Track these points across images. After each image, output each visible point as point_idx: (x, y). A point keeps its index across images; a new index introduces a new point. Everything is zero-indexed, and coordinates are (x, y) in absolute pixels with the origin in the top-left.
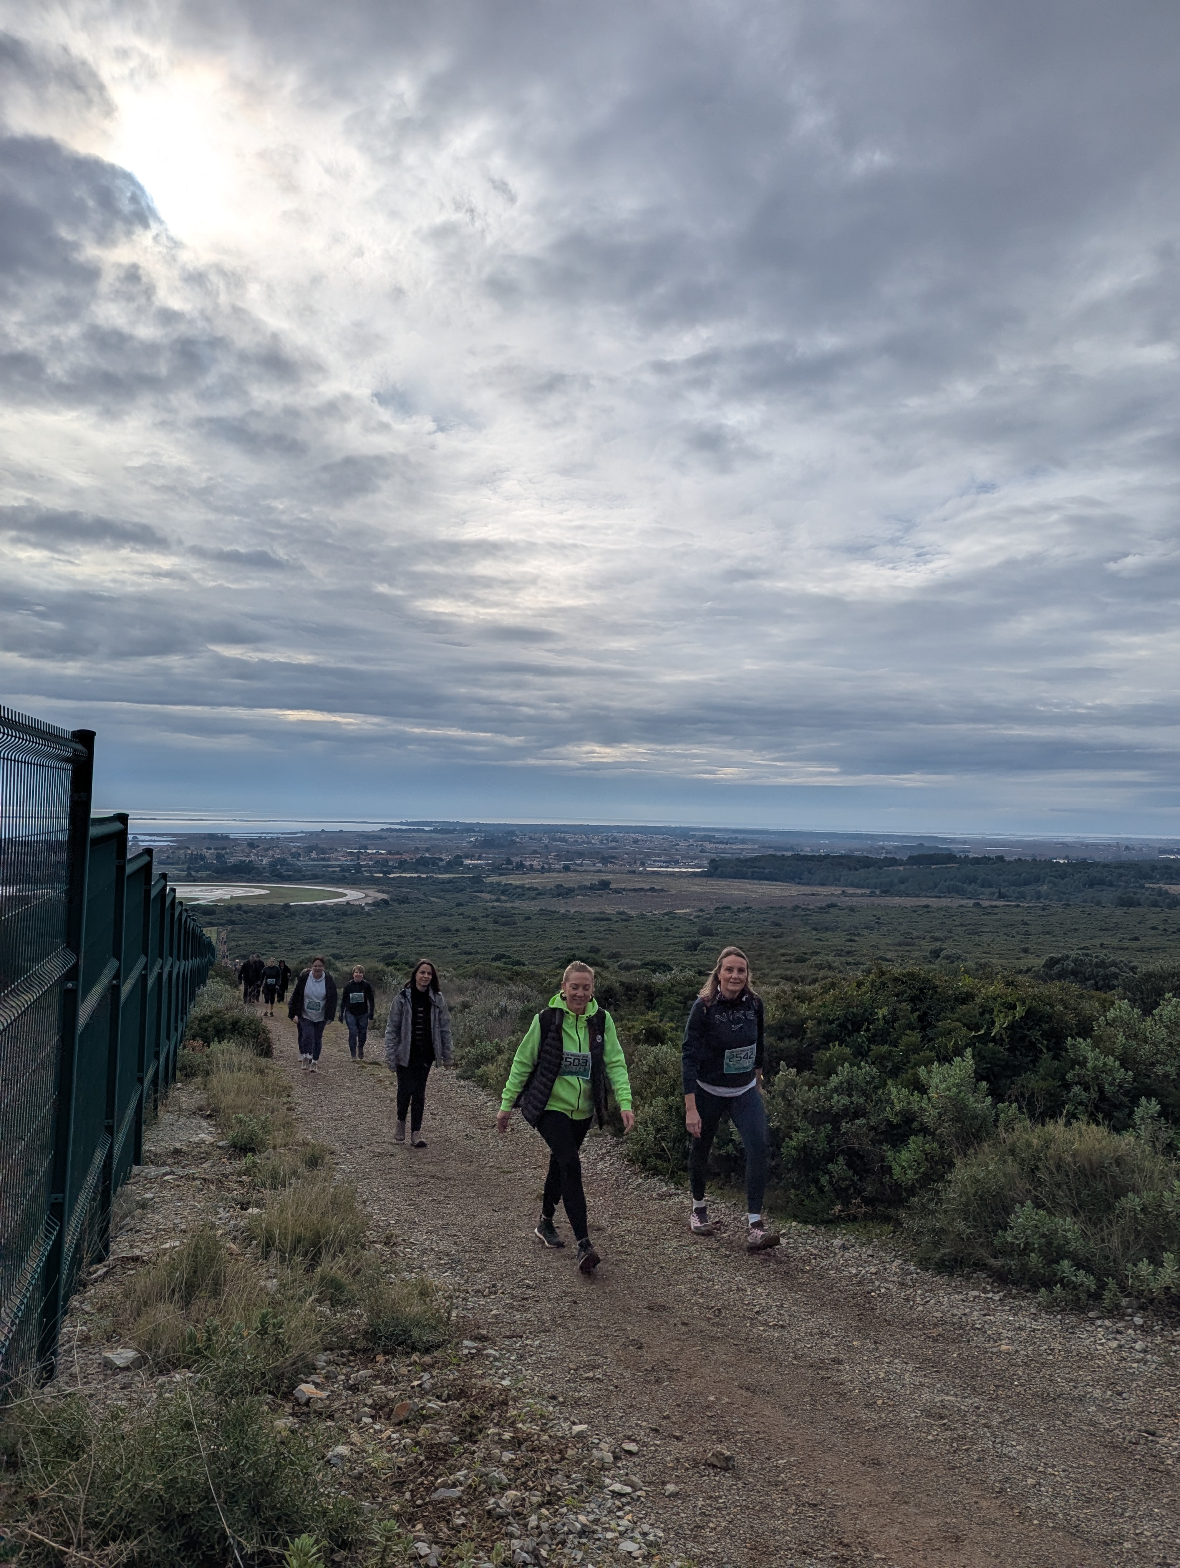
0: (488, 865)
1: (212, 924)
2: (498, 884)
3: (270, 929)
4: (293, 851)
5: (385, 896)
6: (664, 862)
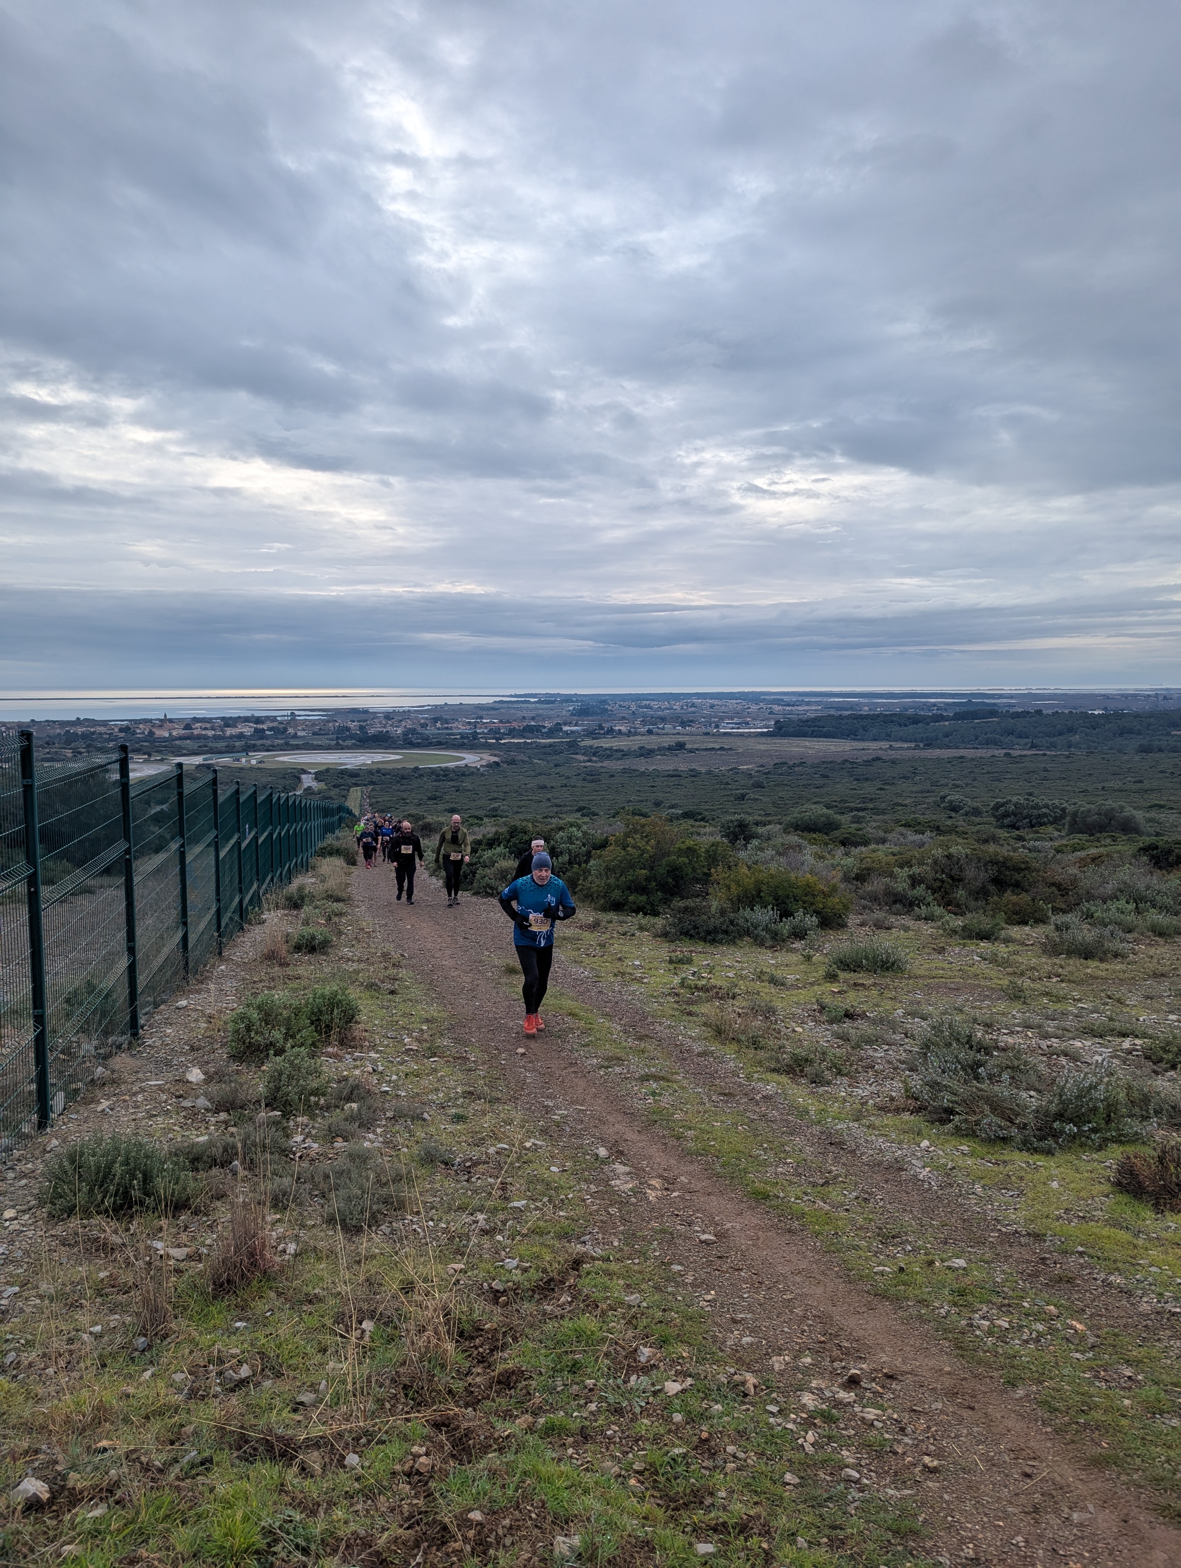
0: (583, 730)
1: (357, 785)
2: (591, 747)
3: (403, 788)
4: (422, 721)
5: (496, 759)
6: (736, 724)
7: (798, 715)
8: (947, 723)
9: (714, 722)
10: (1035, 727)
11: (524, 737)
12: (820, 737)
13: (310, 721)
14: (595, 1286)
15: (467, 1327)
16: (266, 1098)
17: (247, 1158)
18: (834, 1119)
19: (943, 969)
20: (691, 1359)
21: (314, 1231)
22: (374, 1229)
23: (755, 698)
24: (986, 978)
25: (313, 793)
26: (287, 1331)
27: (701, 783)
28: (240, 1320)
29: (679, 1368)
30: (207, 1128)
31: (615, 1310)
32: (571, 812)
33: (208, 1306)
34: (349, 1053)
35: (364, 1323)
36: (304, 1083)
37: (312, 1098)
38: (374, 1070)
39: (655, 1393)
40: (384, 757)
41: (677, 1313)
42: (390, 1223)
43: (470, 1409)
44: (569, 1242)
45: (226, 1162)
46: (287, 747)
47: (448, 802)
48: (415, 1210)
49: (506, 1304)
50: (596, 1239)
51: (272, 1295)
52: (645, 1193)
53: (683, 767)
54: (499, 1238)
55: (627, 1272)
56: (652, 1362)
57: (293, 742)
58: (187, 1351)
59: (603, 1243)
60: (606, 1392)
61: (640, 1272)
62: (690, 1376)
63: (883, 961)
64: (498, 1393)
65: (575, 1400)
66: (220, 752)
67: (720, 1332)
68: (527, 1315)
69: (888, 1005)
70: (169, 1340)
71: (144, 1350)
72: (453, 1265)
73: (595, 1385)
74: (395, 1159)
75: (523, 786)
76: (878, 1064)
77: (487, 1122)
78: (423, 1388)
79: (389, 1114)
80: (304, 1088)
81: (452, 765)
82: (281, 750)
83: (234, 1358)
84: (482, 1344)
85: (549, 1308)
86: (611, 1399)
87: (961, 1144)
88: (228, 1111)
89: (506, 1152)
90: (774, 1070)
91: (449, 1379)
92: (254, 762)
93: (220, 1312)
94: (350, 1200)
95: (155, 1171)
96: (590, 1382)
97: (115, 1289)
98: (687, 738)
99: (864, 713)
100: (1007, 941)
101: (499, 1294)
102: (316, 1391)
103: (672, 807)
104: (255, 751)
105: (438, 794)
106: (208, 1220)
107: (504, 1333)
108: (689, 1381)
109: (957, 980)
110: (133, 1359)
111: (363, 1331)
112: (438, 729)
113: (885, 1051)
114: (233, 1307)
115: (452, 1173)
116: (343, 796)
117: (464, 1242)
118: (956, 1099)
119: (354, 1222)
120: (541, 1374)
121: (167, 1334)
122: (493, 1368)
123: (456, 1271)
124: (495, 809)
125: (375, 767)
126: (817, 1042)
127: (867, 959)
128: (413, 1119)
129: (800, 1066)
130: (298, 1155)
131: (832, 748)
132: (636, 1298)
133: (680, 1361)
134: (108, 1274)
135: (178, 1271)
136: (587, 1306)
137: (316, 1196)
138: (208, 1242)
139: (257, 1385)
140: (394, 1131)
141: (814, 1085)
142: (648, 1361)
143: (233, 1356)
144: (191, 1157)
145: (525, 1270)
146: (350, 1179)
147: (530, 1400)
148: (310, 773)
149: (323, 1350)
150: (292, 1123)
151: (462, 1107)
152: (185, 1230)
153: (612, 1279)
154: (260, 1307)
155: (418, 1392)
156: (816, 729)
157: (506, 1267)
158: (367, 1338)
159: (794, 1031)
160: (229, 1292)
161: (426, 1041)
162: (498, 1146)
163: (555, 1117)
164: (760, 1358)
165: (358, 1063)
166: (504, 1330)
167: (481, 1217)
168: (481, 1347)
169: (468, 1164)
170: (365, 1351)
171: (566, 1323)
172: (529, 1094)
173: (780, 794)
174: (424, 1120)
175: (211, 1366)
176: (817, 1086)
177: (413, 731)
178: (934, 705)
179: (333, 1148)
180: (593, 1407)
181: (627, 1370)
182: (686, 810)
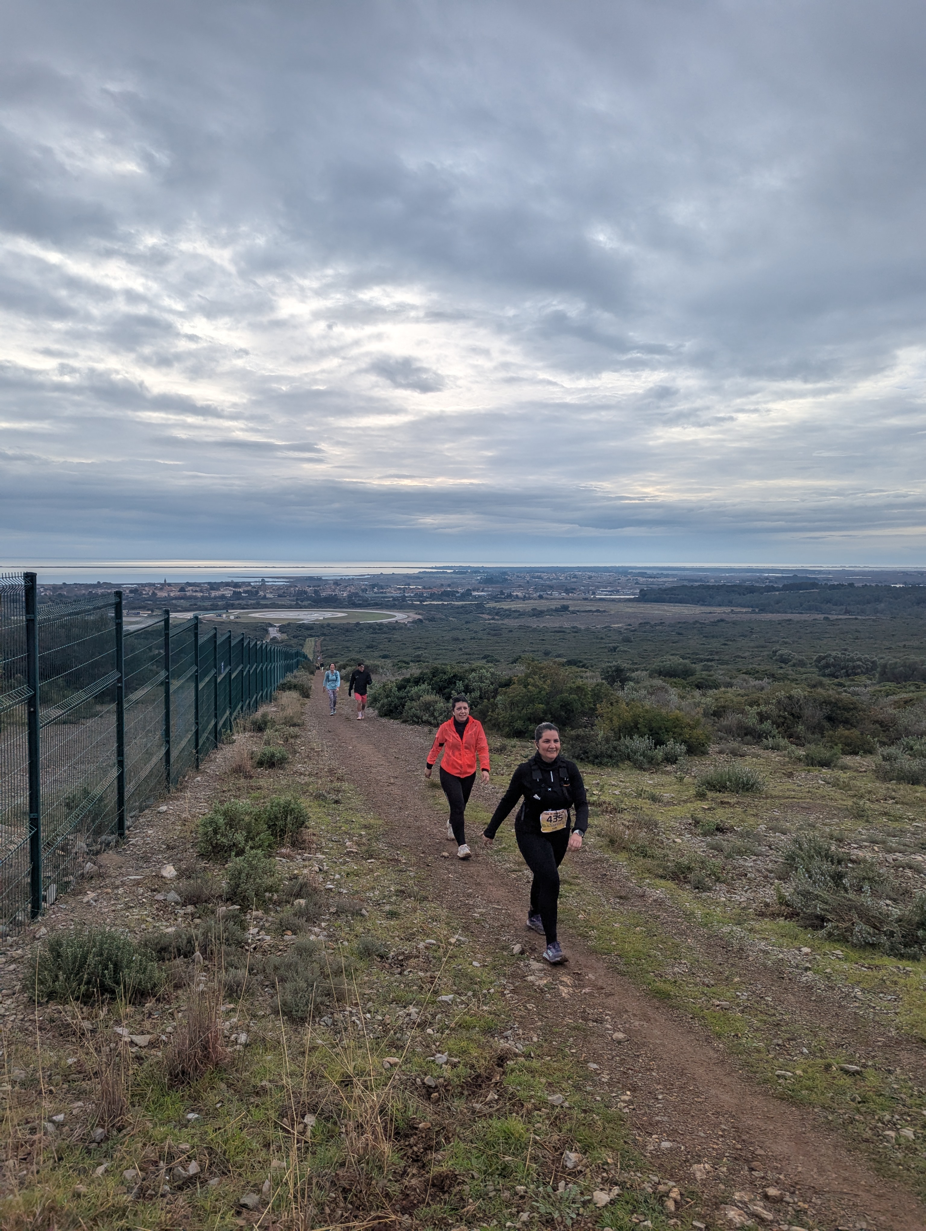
0: (488, 595)
1: (311, 636)
2: (494, 608)
3: (347, 638)
4: (363, 587)
5: (420, 617)
6: (609, 591)
7: (658, 585)
8: (777, 593)
9: (592, 590)
10: (849, 597)
11: (442, 600)
12: (676, 602)
13: (276, 586)
14: (520, 1084)
15: (402, 1124)
16: (227, 893)
17: (208, 949)
18: (719, 922)
19: (794, 791)
20: (616, 1165)
21: (263, 1020)
22: (317, 1019)
23: (624, 571)
24: (832, 799)
25: (278, 642)
26: (235, 1125)
27: (581, 638)
28: (193, 1111)
29: (605, 1175)
30: (176, 919)
31: (540, 1110)
32: (478, 659)
33: (163, 1095)
34: (300, 854)
35: (306, 1116)
36: (260, 881)
37: (267, 894)
38: (320, 870)
39: (585, 1204)
40: (333, 615)
41: (598, 1114)
42: (332, 1014)
43: (407, 1216)
44: (493, 1036)
45: (189, 952)
46: (258, 606)
47: (382, 650)
48: (354, 1002)
49: (438, 1100)
50: (518, 1035)
51: (223, 1086)
52: (559, 989)
53: (566, 625)
54: (429, 1031)
55: (548, 1069)
56: (579, 1168)
57: (263, 602)
58: (140, 1145)
59: (524, 1039)
60: (537, 1201)
61: (560, 1070)
62: (616, 1184)
63: (743, 783)
64: (433, 1197)
65: (507, 1207)
66: (206, 609)
67: (640, 1135)
68: (457, 1113)
69: (751, 821)
70: (124, 1132)
71: (99, 1143)
72: (387, 1059)
73: (526, 1192)
74: (337, 951)
75: (441, 639)
76: (750, 872)
77: (418, 918)
78: (361, 1191)
79: (333, 910)
80: (260, 886)
81: (385, 621)
82: (254, 608)
83: (184, 1153)
84: (417, 1143)
85: (478, 1106)
86: (543, 1210)
87: (835, 949)
88: (194, 904)
89: (434, 947)
90: (662, 877)
91: (386, 1181)
92: (232, 617)
93: (173, 1103)
94: (296, 992)
95: (125, 962)
96: (520, 1188)
97: (81, 1076)
98: (570, 602)
99: (711, 584)
100: (844, 768)
101: (431, 1090)
102: (259, 1191)
103: (559, 656)
104: (233, 609)
105: (374, 643)
106: (170, 1008)
107: (437, 1132)
108: (616, 1190)
109: (808, 800)
110: (89, 1152)
111: (306, 1126)
112: (376, 593)
113: (754, 861)
114: (186, 1097)
115: (387, 966)
116: (300, 645)
117: (398, 1035)
118: (827, 907)
119: (300, 1014)
120: (473, 1177)
121: (123, 1126)
122: (427, 1169)
123: (391, 1065)
124: (418, 656)
125: (326, 622)
126: (696, 852)
127: (730, 781)
128: (353, 914)
129: (683, 873)
130: (253, 946)
131: (686, 612)
132: (559, 1098)
133: (605, 1167)
134: (75, 1060)
135: (139, 1059)
136: (514, 1105)
137: (267, 986)
138: (169, 1029)
139: (204, 1182)
140: (336, 925)
141: (697, 890)
142: (575, 1167)
143: (183, 1152)
144: (159, 947)
145: (454, 1066)
146: (297, 972)
147: (464, 1207)
148: (275, 626)
149: (267, 1146)
150: (248, 917)
151: (395, 904)
152: (149, 1017)
153: (533, 1077)
154: (212, 1098)
155: (356, 1196)
156: (673, 596)
157: (437, 1062)
158: (309, 1133)
159: (674, 842)
160: (183, 1082)
161: (364, 844)
162: (428, 941)
163: (475, 915)
164: (681, 1165)
165: (307, 863)
166: (437, 1129)
167: (412, 1010)
168: (416, 1146)
169: (400, 958)
170: (307, 1150)
171: (495, 1123)
172: (453, 893)
173: (644, 648)
174: (362, 915)
175: (162, 1162)
176: (699, 892)
177: (356, 595)
178: (767, 578)
179: (283, 940)
180: (524, 1216)
181: (556, 1175)
182: (570, 659)
